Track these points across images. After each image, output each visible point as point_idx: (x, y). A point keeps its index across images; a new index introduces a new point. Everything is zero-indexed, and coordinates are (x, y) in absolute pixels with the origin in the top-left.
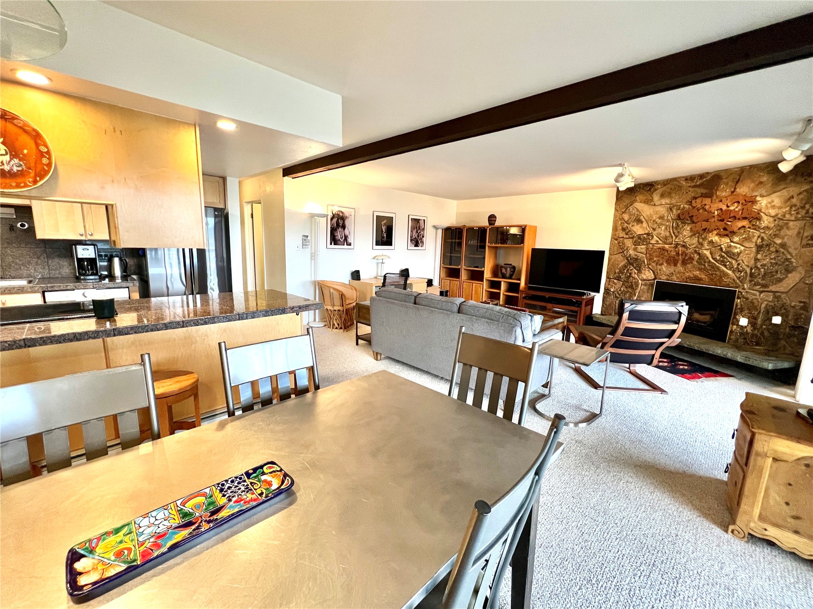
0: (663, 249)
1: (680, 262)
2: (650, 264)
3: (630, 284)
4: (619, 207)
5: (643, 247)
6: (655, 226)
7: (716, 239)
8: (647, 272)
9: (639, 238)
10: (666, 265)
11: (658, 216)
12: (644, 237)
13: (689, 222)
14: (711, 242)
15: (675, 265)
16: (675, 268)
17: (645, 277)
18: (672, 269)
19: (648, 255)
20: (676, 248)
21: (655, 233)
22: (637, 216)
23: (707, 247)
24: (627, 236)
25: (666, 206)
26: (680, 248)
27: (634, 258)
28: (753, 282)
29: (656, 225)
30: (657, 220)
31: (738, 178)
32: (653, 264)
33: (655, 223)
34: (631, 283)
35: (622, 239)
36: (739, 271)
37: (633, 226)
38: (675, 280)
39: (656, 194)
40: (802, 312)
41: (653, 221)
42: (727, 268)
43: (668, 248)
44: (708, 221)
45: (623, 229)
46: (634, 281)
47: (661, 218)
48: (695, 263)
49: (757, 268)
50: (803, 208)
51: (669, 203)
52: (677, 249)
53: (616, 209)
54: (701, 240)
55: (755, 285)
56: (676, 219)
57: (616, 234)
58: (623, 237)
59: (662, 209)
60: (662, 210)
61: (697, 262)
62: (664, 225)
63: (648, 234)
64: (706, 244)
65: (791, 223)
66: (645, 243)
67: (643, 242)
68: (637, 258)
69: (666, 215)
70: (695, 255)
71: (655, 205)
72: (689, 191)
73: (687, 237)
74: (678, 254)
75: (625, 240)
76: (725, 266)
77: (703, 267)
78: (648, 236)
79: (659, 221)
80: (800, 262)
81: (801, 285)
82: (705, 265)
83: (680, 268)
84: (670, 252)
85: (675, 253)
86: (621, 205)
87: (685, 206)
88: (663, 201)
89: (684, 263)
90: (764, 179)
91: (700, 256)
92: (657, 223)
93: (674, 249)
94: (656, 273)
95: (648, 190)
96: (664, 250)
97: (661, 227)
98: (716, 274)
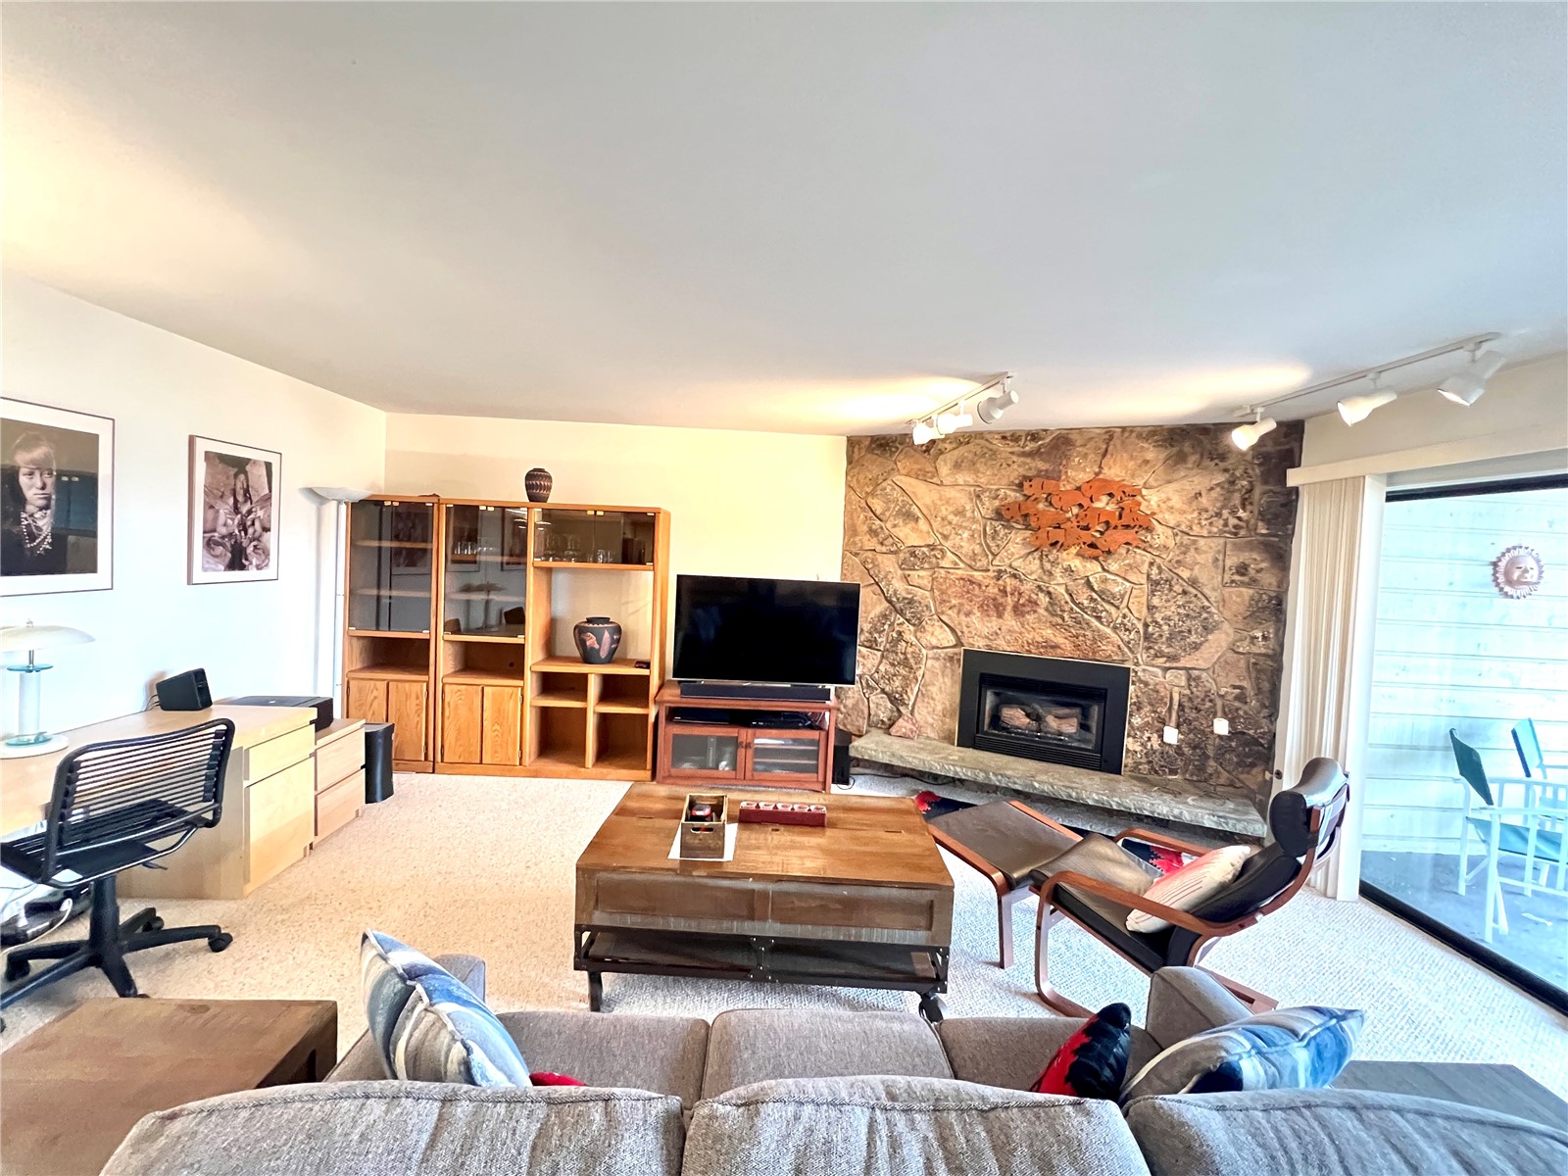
0: (969, 580)
1: (1009, 608)
2: (943, 613)
3: (902, 657)
4: (858, 481)
5: (922, 573)
6: (947, 530)
7: (1076, 563)
8: (938, 629)
9: (913, 554)
10: (979, 614)
11: (951, 509)
12: (924, 553)
13: (1019, 527)
14: (1069, 570)
15: (1000, 616)
16: (1001, 621)
17: (934, 642)
18: (994, 623)
19: (937, 593)
20: (998, 580)
21: (948, 544)
22: (904, 506)
23: (1061, 581)
24: (884, 549)
25: (967, 488)
26: (1008, 580)
27: (904, 598)
28: (1152, 651)
29: (948, 527)
30: (951, 517)
31: (1104, 446)
32: (950, 612)
33: (946, 523)
34: (905, 654)
35: (870, 554)
36: (1127, 630)
37: (895, 526)
38: (1004, 646)
39: (945, 461)
40: (1237, 704)
41: (943, 519)
42: (1102, 623)
43: (980, 578)
44: (1059, 527)
45: (873, 532)
46: (910, 650)
47: (960, 513)
48: (1041, 611)
49: (1157, 622)
50: (1218, 515)
51: (972, 482)
52: (1000, 582)
53: (849, 486)
54: (1048, 566)
55: (1156, 656)
56: (991, 519)
57: (854, 543)
58: (874, 550)
59: (958, 495)
60: (960, 498)
61: (1047, 610)
62: (966, 528)
63: (932, 547)
64: (1057, 571)
65: (1202, 542)
66: (926, 566)
67: (922, 563)
68: (912, 599)
69: (968, 508)
70: (1041, 595)
71: (941, 484)
72: (1014, 462)
73: (1017, 556)
74: (1004, 592)
75: (880, 558)
76: (1099, 618)
77: (1060, 621)
78: (932, 550)
79: (955, 520)
80: (1228, 614)
81: (1230, 654)
82: (1063, 619)
83: (1010, 621)
84: (987, 586)
85: (996, 590)
86: (861, 477)
87: (1008, 492)
88: (961, 478)
89: (1018, 611)
90: (1150, 455)
91: (1051, 598)
92: (950, 523)
93: (994, 581)
94: (960, 634)
95: (925, 452)
96: (972, 583)
97: (960, 532)
98: (1084, 636)
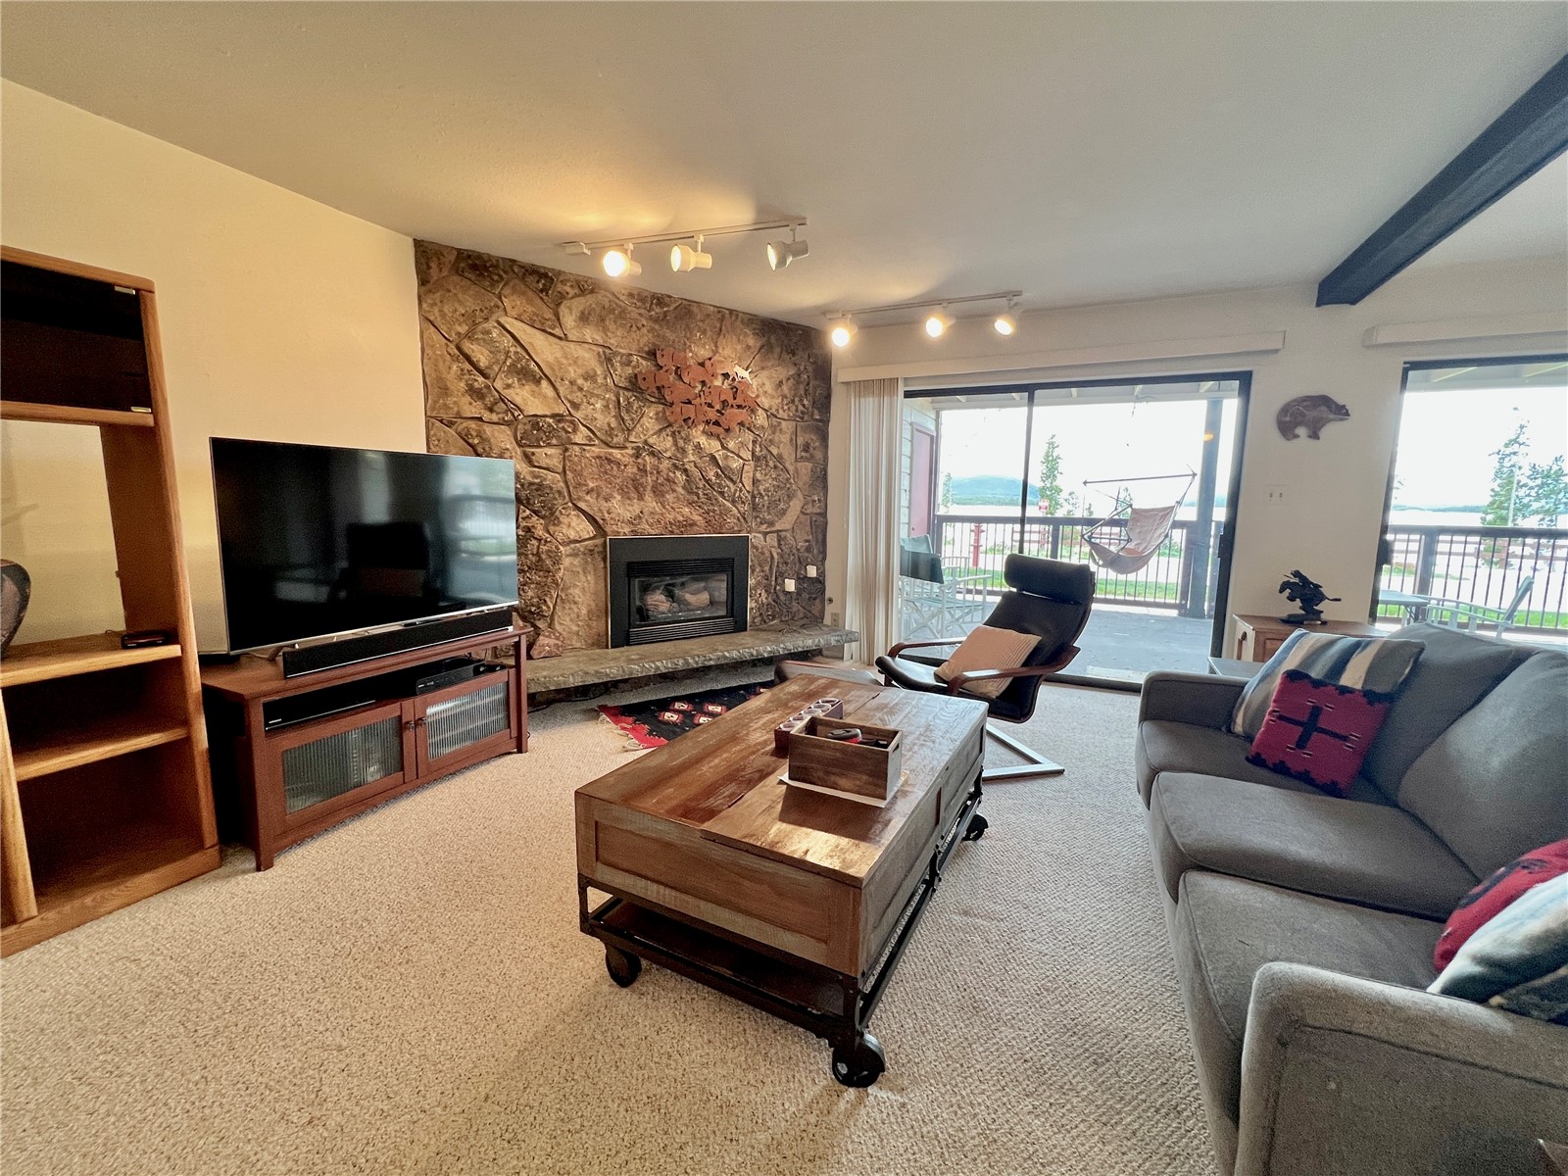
0: (606, 458)
1: (649, 488)
2: (579, 499)
3: (534, 559)
4: (443, 315)
5: (549, 451)
6: (577, 397)
7: (703, 440)
8: (574, 518)
9: (536, 426)
10: (619, 498)
11: (580, 371)
12: (550, 425)
13: (653, 400)
14: (698, 447)
15: (641, 498)
16: (642, 503)
17: (573, 535)
18: (636, 508)
19: (570, 475)
20: (637, 457)
21: (579, 415)
22: (519, 360)
23: (692, 458)
24: (494, 417)
25: (594, 348)
26: (647, 458)
27: (531, 484)
28: (758, 520)
29: (579, 394)
30: (580, 382)
31: (718, 325)
32: (588, 498)
33: (575, 388)
34: (538, 554)
35: (473, 425)
36: (743, 502)
37: (509, 386)
38: (648, 530)
39: (570, 309)
40: (806, 554)
41: (571, 383)
42: (724, 498)
43: (619, 456)
44: (690, 403)
45: (476, 394)
46: (544, 548)
47: (590, 377)
48: (680, 490)
49: (761, 494)
50: (793, 401)
51: (601, 342)
52: (640, 460)
53: (426, 320)
54: (681, 443)
55: (761, 523)
56: (625, 389)
57: (446, 407)
58: (480, 419)
59: (586, 355)
60: (589, 358)
61: (684, 488)
62: (598, 396)
63: (556, 416)
64: (690, 449)
65: (784, 423)
66: (554, 441)
67: (548, 438)
68: (540, 485)
69: (599, 373)
70: (678, 474)
71: (565, 338)
72: (643, 325)
73: (651, 432)
74: (643, 470)
75: (488, 430)
76: (722, 494)
77: (696, 499)
78: (559, 421)
79: (586, 385)
80: (800, 484)
81: (802, 516)
82: (698, 495)
83: (651, 503)
84: (625, 466)
85: (635, 470)
86: (446, 309)
87: (641, 360)
88: (590, 334)
89: (658, 492)
90: (751, 341)
91: (687, 476)
92: (581, 389)
93: (633, 459)
94: (601, 522)
95: (542, 291)
96: (609, 461)
97: (592, 401)
98: (714, 511)
